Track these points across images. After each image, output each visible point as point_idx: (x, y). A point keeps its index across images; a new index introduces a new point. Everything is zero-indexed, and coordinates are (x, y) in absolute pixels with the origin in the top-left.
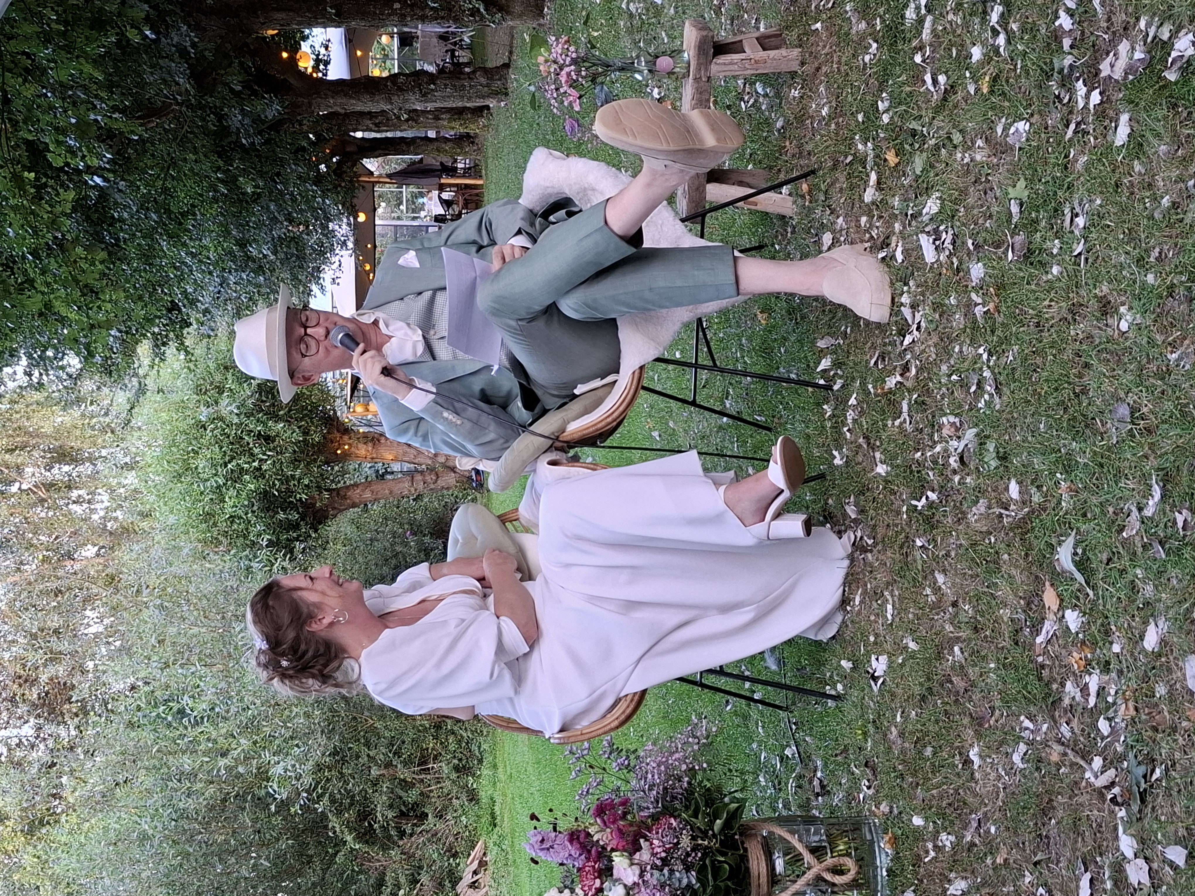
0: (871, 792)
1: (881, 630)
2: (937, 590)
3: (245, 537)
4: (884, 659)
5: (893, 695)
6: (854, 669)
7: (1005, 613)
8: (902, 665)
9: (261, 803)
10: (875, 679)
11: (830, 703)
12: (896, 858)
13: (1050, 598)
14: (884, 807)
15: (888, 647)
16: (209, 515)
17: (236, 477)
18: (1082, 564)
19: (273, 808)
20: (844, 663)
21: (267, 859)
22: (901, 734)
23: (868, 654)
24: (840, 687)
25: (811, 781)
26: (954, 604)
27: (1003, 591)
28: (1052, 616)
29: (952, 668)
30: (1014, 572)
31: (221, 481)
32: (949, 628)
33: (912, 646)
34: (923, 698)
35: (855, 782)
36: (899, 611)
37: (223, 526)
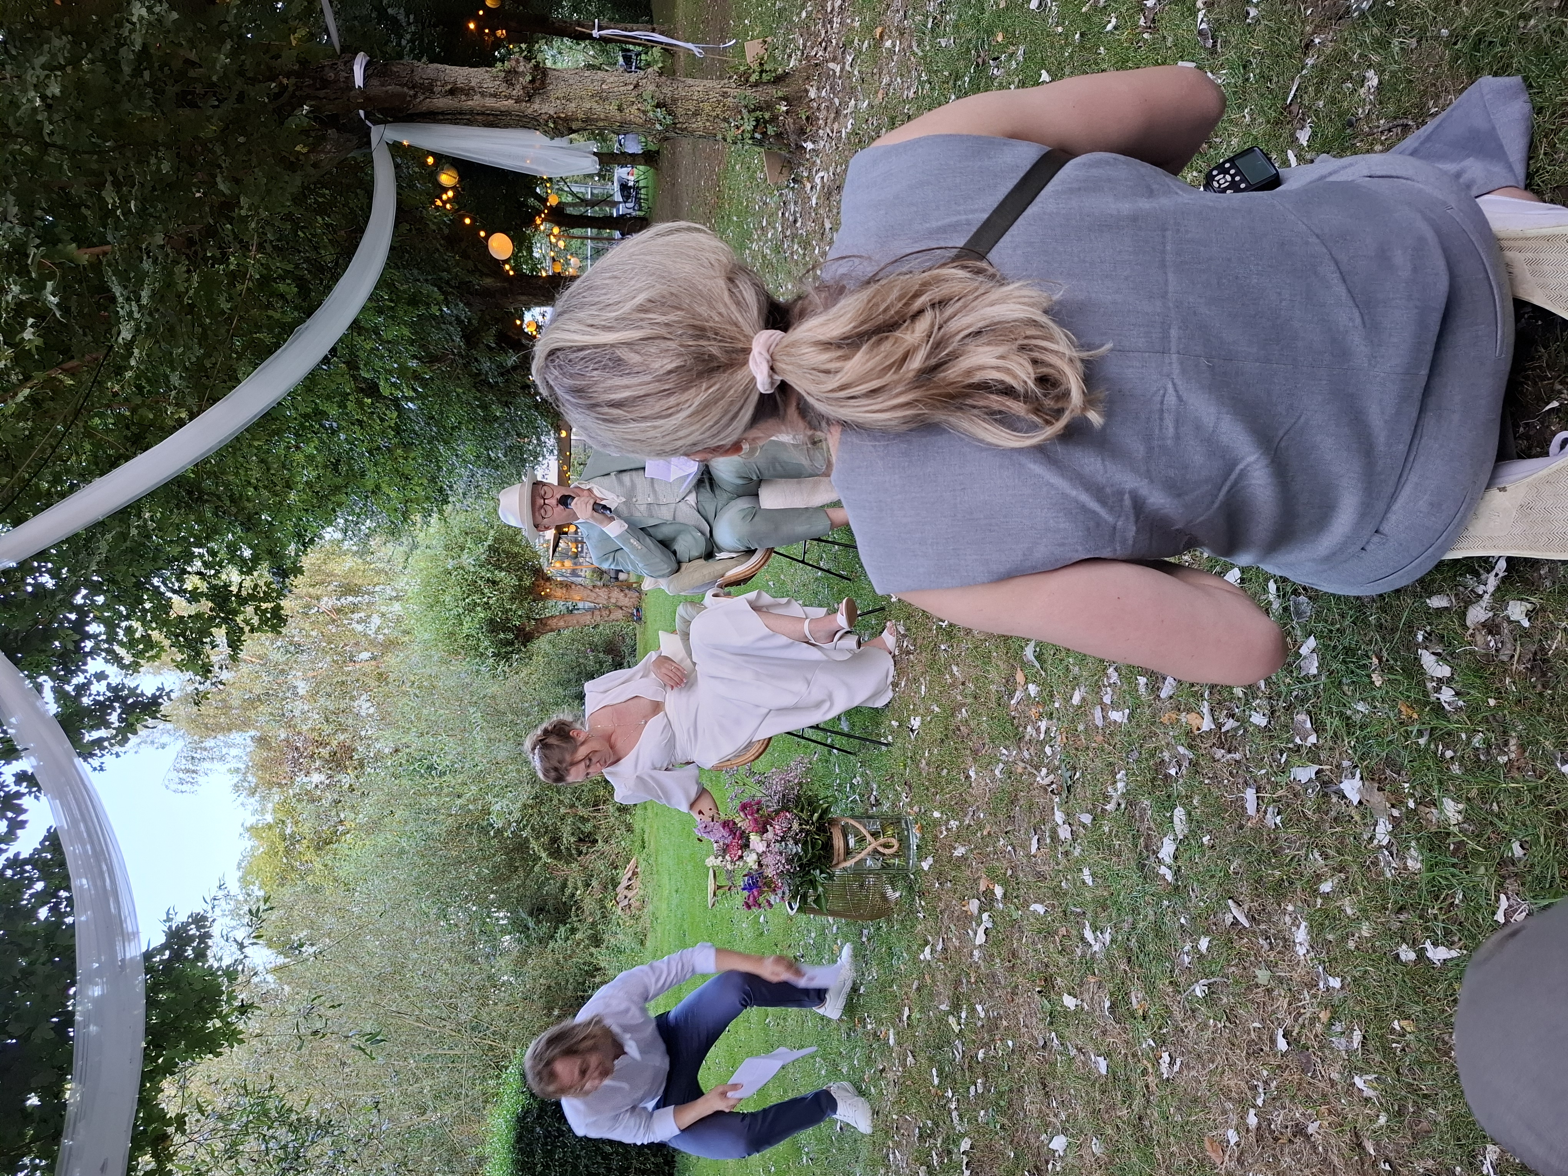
0: (908, 800)
1: (917, 702)
2: (952, 675)
3: (476, 650)
4: (918, 719)
5: (924, 740)
6: (900, 726)
7: (993, 688)
8: (930, 722)
9: (484, 831)
10: (912, 730)
11: (884, 748)
12: (923, 838)
13: (1020, 677)
14: (916, 809)
15: (921, 711)
16: (452, 634)
17: (471, 608)
18: (1039, 657)
19: (492, 833)
20: (893, 722)
21: (487, 868)
22: (928, 764)
23: (909, 716)
24: (890, 738)
25: (869, 798)
26: (963, 684)
27: (993, 674)
28: (1020, 688)
29: (961, 721)
30: (999, 663)
31: (461, 611)
32: (959, 698)
33: (937, 709)
34: (942, 741)
35: (898, 795)
36: (930, 688)
37: (461, 642)
